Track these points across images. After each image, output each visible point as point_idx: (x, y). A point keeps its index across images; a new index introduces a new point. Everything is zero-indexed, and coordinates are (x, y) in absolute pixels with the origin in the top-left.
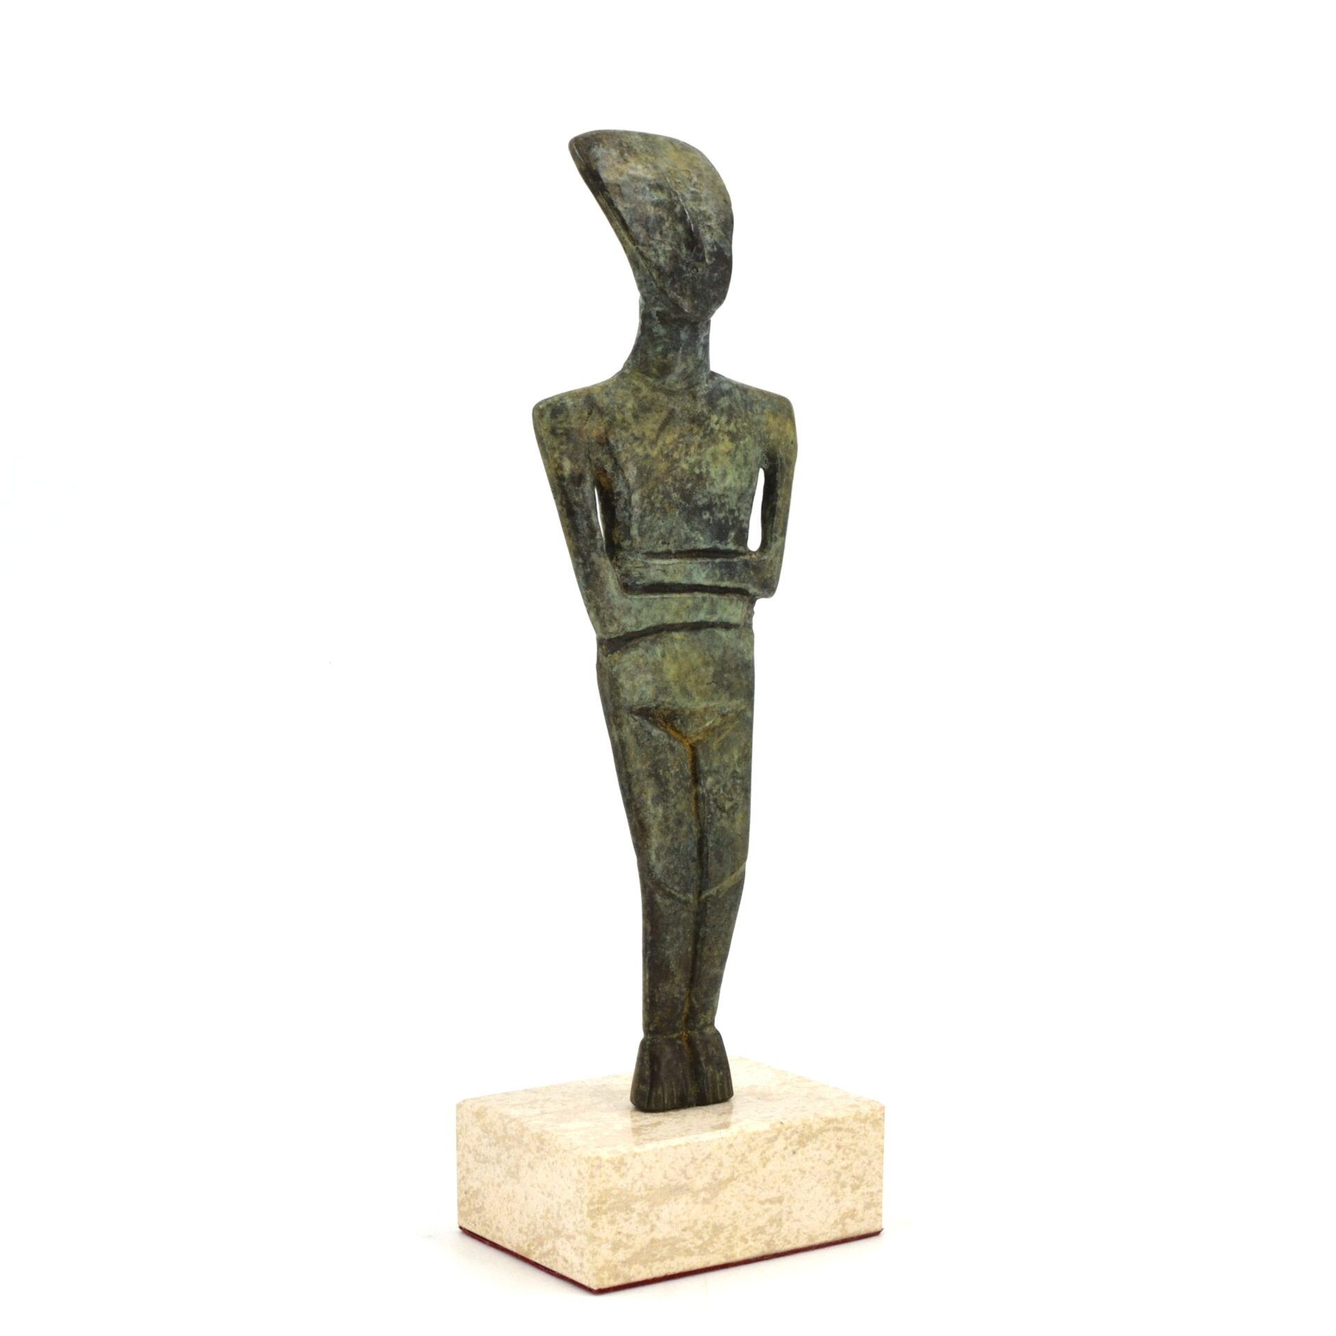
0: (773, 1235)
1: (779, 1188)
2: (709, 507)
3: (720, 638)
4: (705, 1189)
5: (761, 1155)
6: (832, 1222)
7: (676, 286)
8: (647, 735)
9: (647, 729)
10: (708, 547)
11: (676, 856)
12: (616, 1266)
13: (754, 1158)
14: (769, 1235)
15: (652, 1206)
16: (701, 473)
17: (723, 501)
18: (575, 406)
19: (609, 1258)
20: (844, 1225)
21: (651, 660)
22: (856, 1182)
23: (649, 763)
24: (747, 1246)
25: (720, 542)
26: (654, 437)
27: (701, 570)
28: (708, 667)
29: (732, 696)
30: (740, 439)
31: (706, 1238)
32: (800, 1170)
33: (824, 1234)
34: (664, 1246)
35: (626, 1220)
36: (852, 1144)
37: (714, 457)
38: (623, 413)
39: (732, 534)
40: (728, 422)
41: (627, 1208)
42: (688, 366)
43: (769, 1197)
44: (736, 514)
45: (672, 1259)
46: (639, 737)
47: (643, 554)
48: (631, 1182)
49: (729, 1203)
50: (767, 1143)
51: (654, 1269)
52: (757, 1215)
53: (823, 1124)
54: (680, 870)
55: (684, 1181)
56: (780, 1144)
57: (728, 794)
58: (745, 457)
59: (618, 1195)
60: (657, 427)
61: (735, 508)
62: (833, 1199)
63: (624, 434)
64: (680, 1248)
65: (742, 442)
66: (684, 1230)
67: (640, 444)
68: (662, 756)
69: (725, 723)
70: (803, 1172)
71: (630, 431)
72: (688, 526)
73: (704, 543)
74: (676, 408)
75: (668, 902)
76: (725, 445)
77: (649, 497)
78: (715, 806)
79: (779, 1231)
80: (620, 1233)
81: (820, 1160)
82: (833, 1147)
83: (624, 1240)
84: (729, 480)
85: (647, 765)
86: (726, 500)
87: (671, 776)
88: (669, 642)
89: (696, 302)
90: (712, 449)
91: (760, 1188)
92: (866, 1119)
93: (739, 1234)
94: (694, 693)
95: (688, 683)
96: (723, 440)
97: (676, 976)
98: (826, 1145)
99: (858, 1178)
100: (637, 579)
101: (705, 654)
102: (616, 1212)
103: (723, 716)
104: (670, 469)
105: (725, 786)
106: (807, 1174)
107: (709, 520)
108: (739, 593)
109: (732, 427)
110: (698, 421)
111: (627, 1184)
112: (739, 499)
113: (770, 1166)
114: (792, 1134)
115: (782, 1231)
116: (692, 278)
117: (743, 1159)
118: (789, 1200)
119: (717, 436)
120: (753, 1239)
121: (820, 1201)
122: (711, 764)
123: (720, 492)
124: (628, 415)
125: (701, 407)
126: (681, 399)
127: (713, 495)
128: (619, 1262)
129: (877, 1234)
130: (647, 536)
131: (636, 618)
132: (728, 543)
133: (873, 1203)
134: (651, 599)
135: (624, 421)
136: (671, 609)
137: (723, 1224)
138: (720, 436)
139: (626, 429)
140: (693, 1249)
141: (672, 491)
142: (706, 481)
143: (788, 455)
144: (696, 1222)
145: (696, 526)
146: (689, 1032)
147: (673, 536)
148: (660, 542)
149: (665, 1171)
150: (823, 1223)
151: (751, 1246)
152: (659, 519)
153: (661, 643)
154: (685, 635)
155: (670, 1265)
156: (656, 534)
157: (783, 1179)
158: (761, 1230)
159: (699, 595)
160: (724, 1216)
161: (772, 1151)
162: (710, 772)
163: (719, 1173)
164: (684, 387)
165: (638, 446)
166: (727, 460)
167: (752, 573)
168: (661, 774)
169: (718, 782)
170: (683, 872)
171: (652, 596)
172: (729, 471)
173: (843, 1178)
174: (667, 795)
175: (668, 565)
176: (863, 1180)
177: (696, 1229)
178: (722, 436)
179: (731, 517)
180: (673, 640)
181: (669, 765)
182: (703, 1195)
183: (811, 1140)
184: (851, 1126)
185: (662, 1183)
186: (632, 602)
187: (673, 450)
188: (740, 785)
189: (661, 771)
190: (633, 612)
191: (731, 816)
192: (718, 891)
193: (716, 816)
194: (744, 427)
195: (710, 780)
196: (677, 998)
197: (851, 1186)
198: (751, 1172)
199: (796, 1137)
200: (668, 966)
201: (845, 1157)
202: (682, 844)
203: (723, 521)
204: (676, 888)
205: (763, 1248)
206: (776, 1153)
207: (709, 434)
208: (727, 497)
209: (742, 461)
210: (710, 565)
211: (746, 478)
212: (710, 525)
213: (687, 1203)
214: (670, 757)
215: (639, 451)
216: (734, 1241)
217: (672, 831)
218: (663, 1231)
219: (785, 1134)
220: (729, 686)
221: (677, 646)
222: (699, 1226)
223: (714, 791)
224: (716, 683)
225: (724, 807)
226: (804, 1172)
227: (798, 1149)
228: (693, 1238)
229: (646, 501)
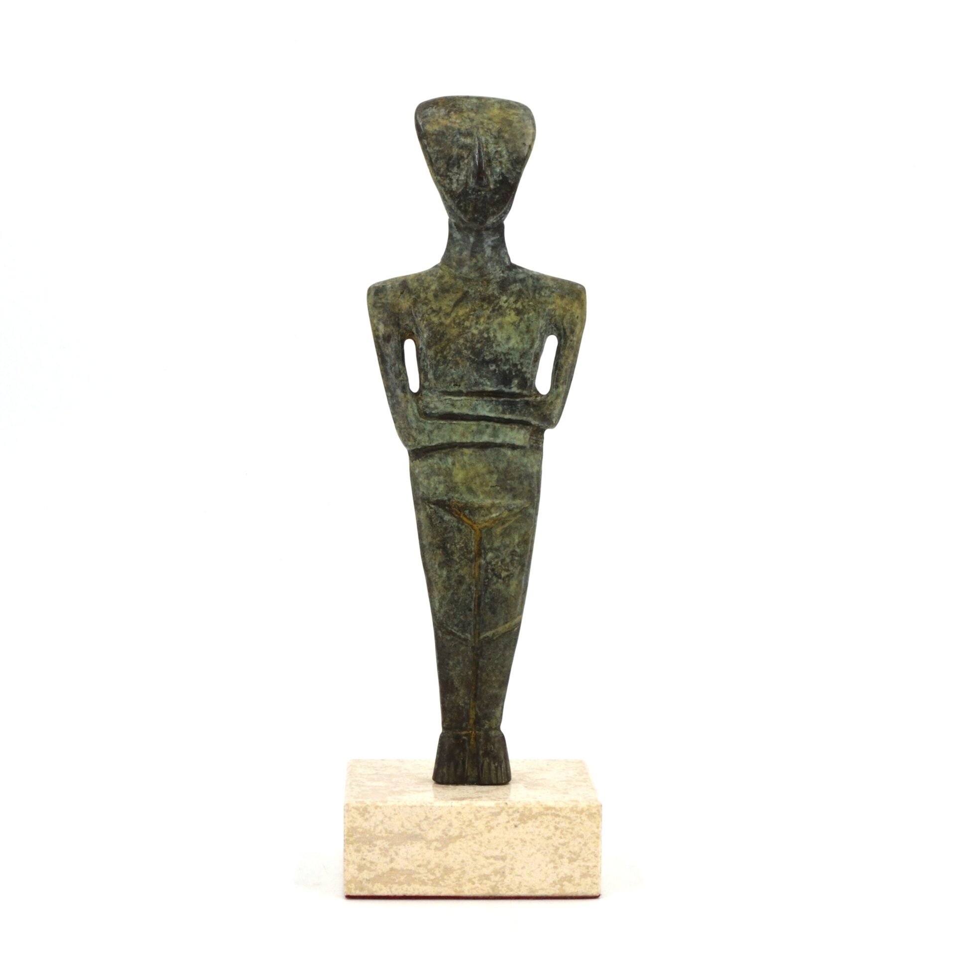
0: (497, 882)
1: (502, 849)
2: (495, 361)
3: (505, 455)
4: (436, 840)
5: (486, 823)
6: (552, 882)
7: (462, 204)
8: (439, 519)
9: (440, 515)
10: (495, 389)
11: (455, 605)
12: (361, 882)
13: (480, 825)
14: (494, 881)
15: (391, 845)
16: (489, 337)
17: (507, 358)
18: (392, 288)
19: (356, 875)
20: (562, 886)
21: (443, 466)
22: (573, 856)
23: (439, 539)
24: (473, 886)
25: (505, 387)
26: (449, 310)
27: (485, 406)
28: (492, 474)
29: (515, 497)
30: (525, 314)
31: (438, 875)
32: (522, 840)
33: (542, 889)
34: (402, 875)
35: (369, 851)
36: (568, 828)
37: (501, 326)
38: (427, 294)
39: (516, 381)
40: (516, 302)
41: (371, 843)
42: (478, 261)
43: (494, 855)
44: (519, 367)
45: (409, 885)
46: (433, 520)
47: (440, 392)
48: (373, 825)
49: (459, 854)
50: (491, 816)
51: (393, 889)
52: (483, 866)
53: (542, 810)
54: (458, 616)
55: (418, 831)
56: (503, 818)
57: (505, 566)
58: (528, 327)
59: (362, 833)
60: (452, 304)
61: (518, 363)
62: (552, 865)
63: (425, 308)
64: (416, 878)
65: (526, 316)
66: (419, 866)
67: (437, 315)
68: (451, 534)
69: (509, 516)
70: (523, 841)
71: (430, 306)
72: (477, 374)
73: (491, 387)
74: (470, 290)
75: (449, 638)
76: (512, 317)
77: (442, 352)
78: (492, 573)
79: (503, 881)
80: (364, 859)
81: (539, 835)
82: (552, 828)
83: (369, 865)
84: (512, 343)
85: (437, 540)
86: (511, 357)
87: (457, 549)
88: (459, 455)
89: (476, 216)
90: (500, 319)
91: (485, 847)
92: (582, 811)
93: (467, 877)
94: (479, 493)
95: (474, 485)
96: (510, 314)
97: (460, 691)
98: (545, 825)
99: (575, 854)
100: (433, 409)
101: (490, 465)
102: (361, 844)
103: (510, 511)
104: (461, 333)
105: (503, 561)
106: (528, 844)
107: (495, 370)
108: (521, 424)
109: (519, 305)
110: (487, 299)
111: (370, 826)
112: (521, 357)
113: (494, 833)
114: (514, 812)
115: (505, 880)
116: (475, 199)
117: (470, 824)
118: (511, 859)
119: (505, 310)
120: (480, 882)
121: (539, 865)
122: (493, 544)
123: (504, 351)
124: (430, 295)
125: (493, 289)
126: (475, 284)
127: (499, 353)
128: (364, 879)
129: (595, 897)
130: (441, 380)
131: (429, 436)
132: (512, 388)
133: (591, 873)
134: (441, 423)
135: (426, 298)
136: (458, 432)
137: (453, 867)
138: (508, 311)
139: (426, 304)
140: (426, 881)
141: (463, 348)
142: (493, 342)
143: (572, 326)
144: (429, 862)
145: (484, 374)
146: (477, 732)
147: (464, 381)
148: (452, 384)
149: (403, 822)
150: (543, 881)
151: (478, 887)
152: (451, 368)
153: (452, 456)
154: (473, 451)
155: (407, 888)
156: (448, 379)
157: (506, 844)
158: (487, 877)
159: (483, 423)
160: (454, 862)
161: (496, 822)
162: (491, 550)
163: (449, 831)
164: (477, 275)
165: (435, 316)
166: (511, 329)
167: (532, 409)
168: (448, 547)
169: (497, 557)
170: (462, 617)
171: (442, 422)
172: (513, 336)
173: (560, 851)
174: (451, 563)
175: (457, 400)
176: (579, 856)
177: (429, 867)
178: (510, 311)
179: (514, 369)
180: (462, 454)
181: (456, 541)
182: (435, 844)
183: (531, 819)
184: (568, 815)
185: (399, 830)
186: (426, 425)
187: (464, 320)
188: (518, 560)
189: (448, 545)
190: (426, 432)
191: (507, 582)
192: (494, 634)
193: (493, 580)
194: (529, 305)
195: (490, 555)
196: (462, 707)
197: (568, 858)
198: (477, 834)
199: (517, 815)
200: (452, 683)
201: (562, 836)
202: (461, 598)
203: (507, 372)
204: (455, 628)
205: (488, 890)
206: (499, 824)
207: (498, 310)
208: (511, 354)
209: (525, 330)
210: (494, 403)
211: (527, 342)
212: (496, 374)
213: (421, 848)
214: (458, 536)
215: (435, 320)
216: (463, 881)
217: (454, 588)
218: (400, 864)
219: (507, 812)
220: (512, 489)
221: (466, 458)
222: (432, 865)
223: (493, 563)
224: (501, 487)
225: (501, 575)
226: (525, 842)
227: (519, 824)
228: (427, 873)
229: (439, 355)
